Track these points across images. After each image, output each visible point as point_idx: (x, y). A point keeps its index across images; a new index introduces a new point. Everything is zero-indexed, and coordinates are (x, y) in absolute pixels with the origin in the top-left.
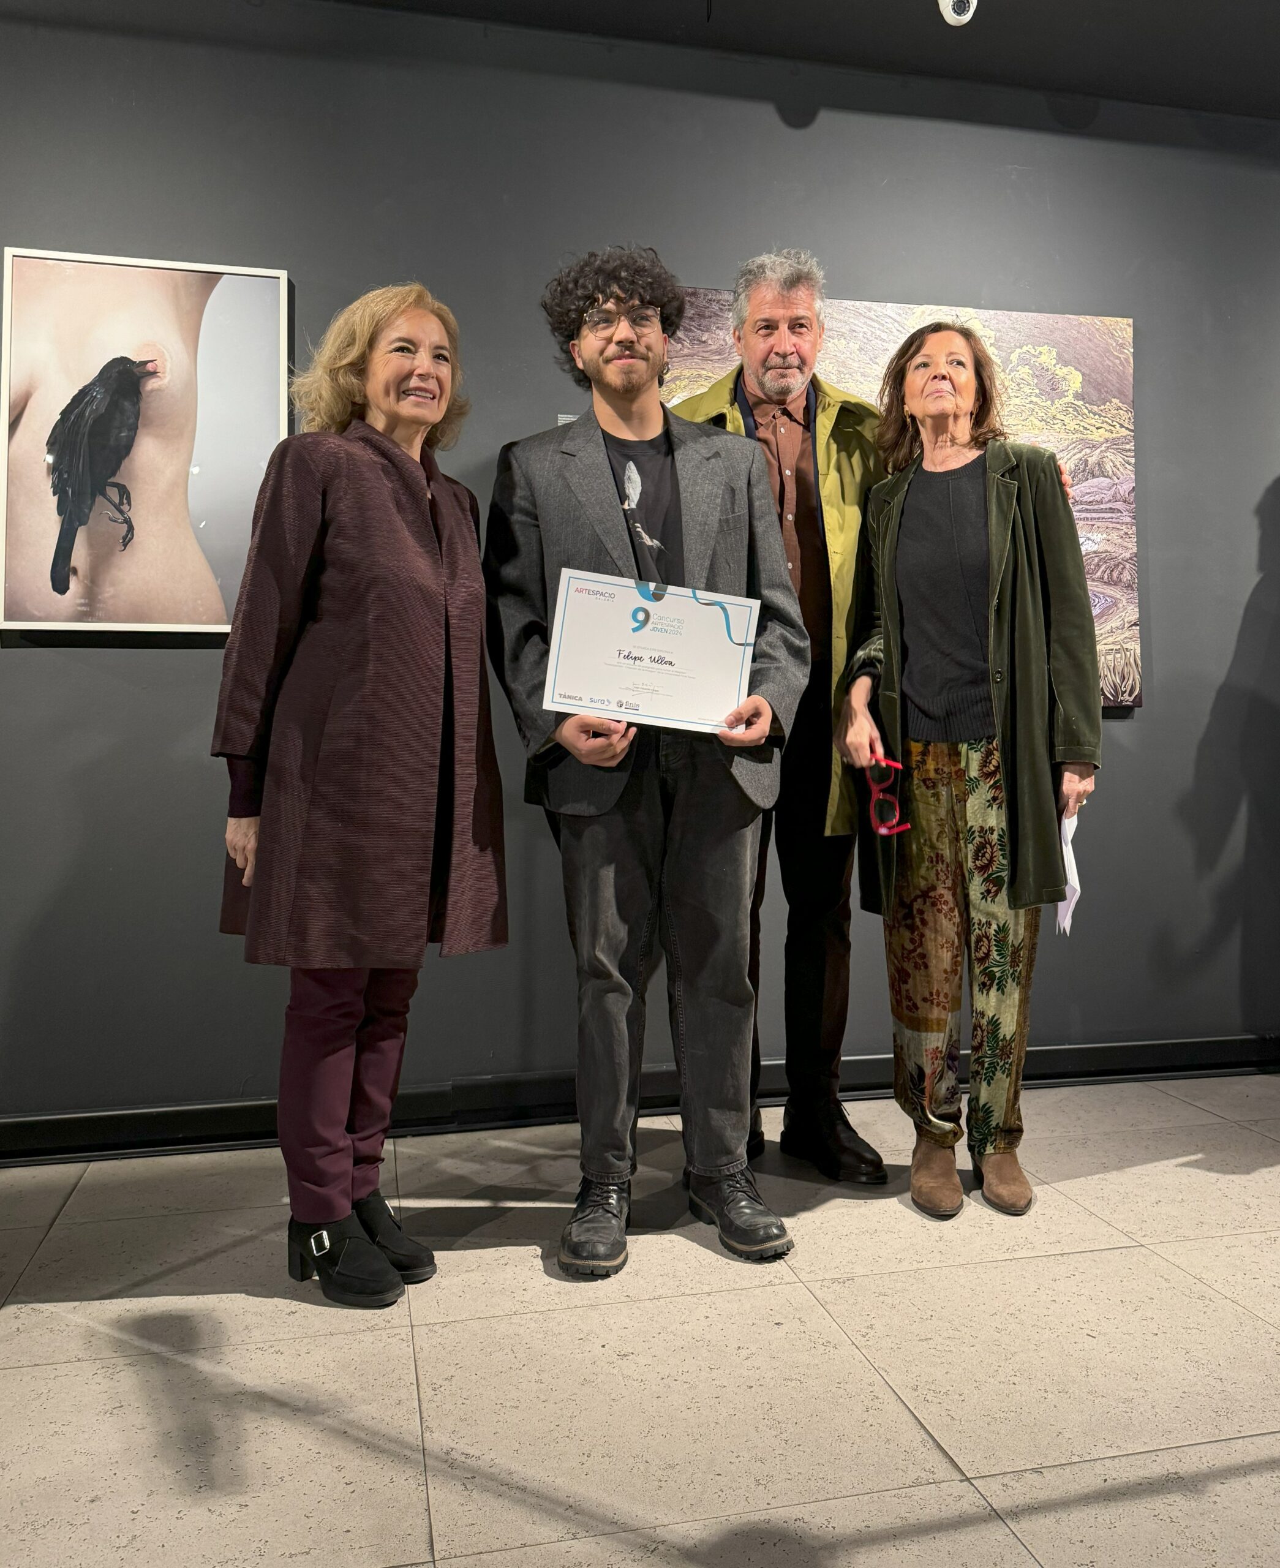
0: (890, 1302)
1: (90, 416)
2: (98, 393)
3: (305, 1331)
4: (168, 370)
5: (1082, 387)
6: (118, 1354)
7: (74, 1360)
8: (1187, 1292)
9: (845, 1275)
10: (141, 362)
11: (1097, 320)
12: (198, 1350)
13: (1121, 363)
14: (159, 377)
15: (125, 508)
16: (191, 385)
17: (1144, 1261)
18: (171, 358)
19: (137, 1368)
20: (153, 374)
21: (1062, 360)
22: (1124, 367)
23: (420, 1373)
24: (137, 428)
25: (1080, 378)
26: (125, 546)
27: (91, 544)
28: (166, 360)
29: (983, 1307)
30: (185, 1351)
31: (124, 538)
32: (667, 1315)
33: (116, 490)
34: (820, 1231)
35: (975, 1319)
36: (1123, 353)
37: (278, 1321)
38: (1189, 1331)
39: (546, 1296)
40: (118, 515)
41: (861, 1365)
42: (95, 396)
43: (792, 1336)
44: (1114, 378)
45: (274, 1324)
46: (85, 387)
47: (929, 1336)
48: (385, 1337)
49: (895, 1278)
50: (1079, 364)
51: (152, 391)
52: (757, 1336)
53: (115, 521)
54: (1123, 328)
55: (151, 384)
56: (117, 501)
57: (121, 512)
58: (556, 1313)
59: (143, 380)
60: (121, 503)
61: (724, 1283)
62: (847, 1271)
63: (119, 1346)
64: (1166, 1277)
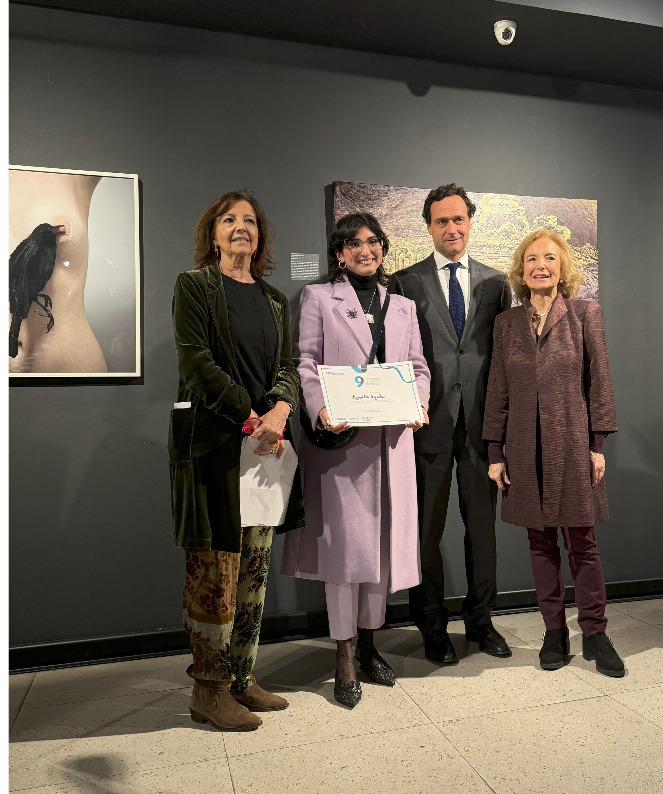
0: (479, 732)
1: (27, 256)
2: (32, 244)
3: (170, 763)
4: (71, 231)
5: (571, 237)
6: (68, 781)
7: (44, 785)
8: (630, 719)
9: (455, 719)
10: (56, 226)
11: (578, 201)
12: (112, 776)
13: (591, 224)
14: (66, 234)
15: (49, 308)
16: (85, 240)
17: (608, 704)
18: (73, 224)
19: (79, 788)
20: (63, 233)
21: (560, 223)
22: (592, 226)
23: (235, 783)
24: (54, 263)
25: (570, 233)
26: (49, 330)
27: (30, 329)
28: (70, 225)
29: (527, 733)
30: (104, 778)
31: (48, 325)
32: (363, 745)
33: (43, 298)
34: (441, 695)
35: (523, 739)
36: (592, 219)
37: (154, 758)
38: (631, 740)
39: (298, 737)
40: (45, 313)
41: (466, 767)
42: (30, 246)
43: (430, 753)
44: (587, 233)
45: (152, 760)
46: (25, 241)
47: (500, 750)
48: (213, 764)
49: (481, 719)
50: (569, 225)
51: (63, 243)
52: (411, 754)
53: (43, 316)
54: (592, 205)
55: (63, 239)
56: (44, 304)
57: (46, 311)
58: (304, 747)
59: (58, 236)
60: (46, 305)
61: (392, 726)
62: (456, 716)
63: (67, 776)
64: (619, 712)
